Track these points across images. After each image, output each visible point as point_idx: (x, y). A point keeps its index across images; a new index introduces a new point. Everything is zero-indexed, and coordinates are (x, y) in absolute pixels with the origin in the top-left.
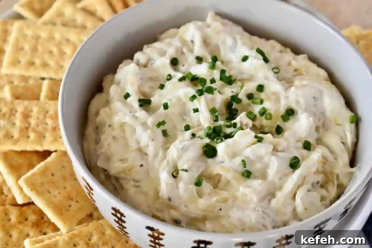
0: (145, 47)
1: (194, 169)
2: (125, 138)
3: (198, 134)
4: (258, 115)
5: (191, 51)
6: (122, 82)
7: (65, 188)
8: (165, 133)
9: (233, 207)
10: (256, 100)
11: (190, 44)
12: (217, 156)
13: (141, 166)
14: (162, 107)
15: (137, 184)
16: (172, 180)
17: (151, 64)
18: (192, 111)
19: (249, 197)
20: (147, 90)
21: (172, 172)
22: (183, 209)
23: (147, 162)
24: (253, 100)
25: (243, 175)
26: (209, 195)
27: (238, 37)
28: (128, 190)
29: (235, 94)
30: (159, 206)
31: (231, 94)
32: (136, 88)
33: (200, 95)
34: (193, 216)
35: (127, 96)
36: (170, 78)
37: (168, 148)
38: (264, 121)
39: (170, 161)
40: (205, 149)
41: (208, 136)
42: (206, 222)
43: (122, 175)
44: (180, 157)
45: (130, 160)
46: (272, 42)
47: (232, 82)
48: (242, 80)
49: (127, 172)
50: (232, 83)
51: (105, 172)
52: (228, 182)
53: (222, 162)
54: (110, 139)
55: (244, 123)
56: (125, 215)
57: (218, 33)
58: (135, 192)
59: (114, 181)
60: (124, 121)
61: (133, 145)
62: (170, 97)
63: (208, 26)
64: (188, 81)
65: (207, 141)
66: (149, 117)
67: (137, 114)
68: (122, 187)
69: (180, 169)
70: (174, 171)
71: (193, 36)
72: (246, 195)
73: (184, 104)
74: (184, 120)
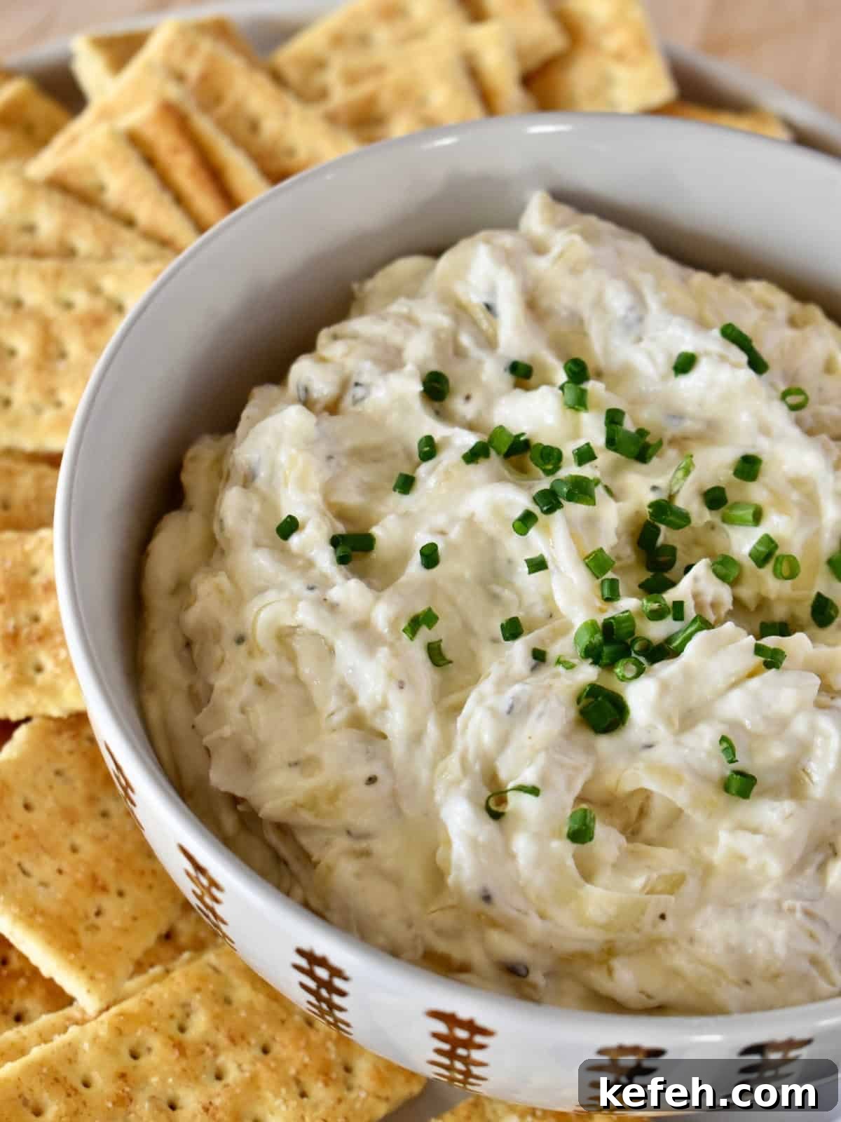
0: (323, 336)
1: (559, 780)
2: (297, 680)
3: (554, 651)
4: (749, 564)
5: (490, 343)
6: (263, 474)
7: (74, 850)
8: (436, 654)
9: (701, 902)
10: (739, 513)
11: (481, 315)
12: (627, 724)
13: (372, 780)
14: (417, 558)
15: (363, 844)
16: (488, 828)
17: (356, 402)
18: (525, 569)
19: (751, 865)
20: (351, 497)
21: (483, 802)
22: (535, 926)
23: (389, 766)
24: (723, 509)
25: (726, 787)
26: (616, 866)
27: (646, 282)
28: (330, 869)
29: (664, 496)
30: (446, 920)
31: (652, 497)
32: (316, 498)
33: (550, 511)
34: (570, 947)
35: (289, 527)
36: (429, 449)
37: (457, 709)
38: (771, 584)
39: (471, 757)
40: (584, 702)
41: (592, 654)
42: (617, 964)
43: (307, 817)
44: (503, 741)
45: (329, 759)
46: (758, 287)
47: (650, 451)
48: (680, 442)
49: (324, 807)
50: (651, 457)
51: (240, 808)
52: (676, 816)
53: (649, 746)
54: (246, 689)
55: (708, 598)
56: (348, 973)
57: (575, 271)
58: (358, 876)
59: (273, 838)
60: (289, 621)
61: (331, 706)
62: (440, 520)
63: (539, 249)
64: (495, 459)
65: (588, 673)
66: (377, 599)
67: (335, 594)
68: (306, 857)
69: (510, 786)
70: (489, 797)
71: (493, 291)
72: (743, 859)
73: (492, 542)
74: (495, 598)
